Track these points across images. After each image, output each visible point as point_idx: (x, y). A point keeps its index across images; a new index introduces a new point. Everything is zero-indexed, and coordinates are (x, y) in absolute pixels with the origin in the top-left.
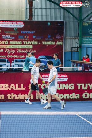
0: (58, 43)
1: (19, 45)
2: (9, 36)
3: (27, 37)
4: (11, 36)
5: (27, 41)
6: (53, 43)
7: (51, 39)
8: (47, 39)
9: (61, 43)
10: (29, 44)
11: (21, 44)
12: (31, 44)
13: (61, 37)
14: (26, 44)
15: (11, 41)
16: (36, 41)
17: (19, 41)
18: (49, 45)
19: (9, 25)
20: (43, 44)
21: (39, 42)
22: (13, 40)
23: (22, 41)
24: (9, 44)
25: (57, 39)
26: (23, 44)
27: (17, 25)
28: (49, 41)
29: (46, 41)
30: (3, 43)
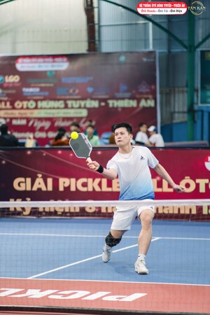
0: (143, 103)
1: (58, 108)
2: (38, 90)
3: (74, 91)
4: (42, 89)
5: (76, 100)
6: (133, 103)
7: (128, 95)
9: (151, 103)
10: (80, 107)
11: (63, 106)
12: (85, 108)
13: (151, 89)
14: (72, 108)
15: (41, 100)
16: (95, 99)
17: (59, 100)
18: (124, 109)
19: (37, 65)
20: (111, 105)
21: (101, 100)
22: (44, 99)
23: (65, 100)
24: (36, 108)
25: (141, 93)
26: (66, 107)
27: (55, 64)
28: (123, 99)
29: (117, 99)
30: (25, 107)
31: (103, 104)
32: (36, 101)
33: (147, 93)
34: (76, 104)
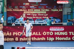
0: (60, 10)
1: (39, 11)
2: (34, 7)
3: (43, 7)
4: (35, 7)
5: (43, 9)
6: (57, 10)
7: (56, 8)
8: (54, 8)
9: (61, 10)
10: (44, 11)
11: (40, 11)
12: (46, 11)
13: (61, 7)
14: (42, 11)
15: (35, 9)
16: (48, 9)
17: (39, 9)
18: (55, 11)
20: (52, 11)
21: (49, 9)
22: (36, 9)
23: (41, 9)
24: (33, 11)
25: (59, 8)
26: (41, 11)
27: (38, 1)
28: (55, 9)
29: (53, 9)
30: (30, 11)
31: (50, 10)
32: (33, 9)
33: (61, 8)
34: (43, 10)
